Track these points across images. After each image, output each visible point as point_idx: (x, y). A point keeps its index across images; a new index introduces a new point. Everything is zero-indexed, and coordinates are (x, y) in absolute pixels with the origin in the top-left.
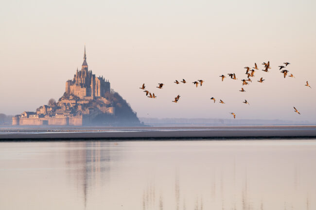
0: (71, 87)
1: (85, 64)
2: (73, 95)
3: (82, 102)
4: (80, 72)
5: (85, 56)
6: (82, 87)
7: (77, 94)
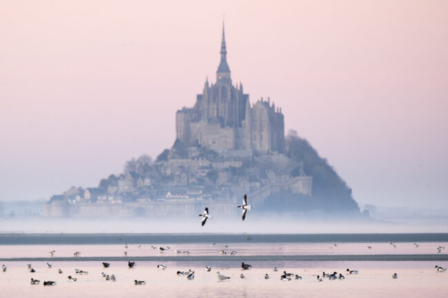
0: (192, 125)
1: (224, 68)
2: (199, 146)
3: (227, 164)
4: (215, 88)
5: (224, 47)
6: (223, 126)
7: (210, 143)
